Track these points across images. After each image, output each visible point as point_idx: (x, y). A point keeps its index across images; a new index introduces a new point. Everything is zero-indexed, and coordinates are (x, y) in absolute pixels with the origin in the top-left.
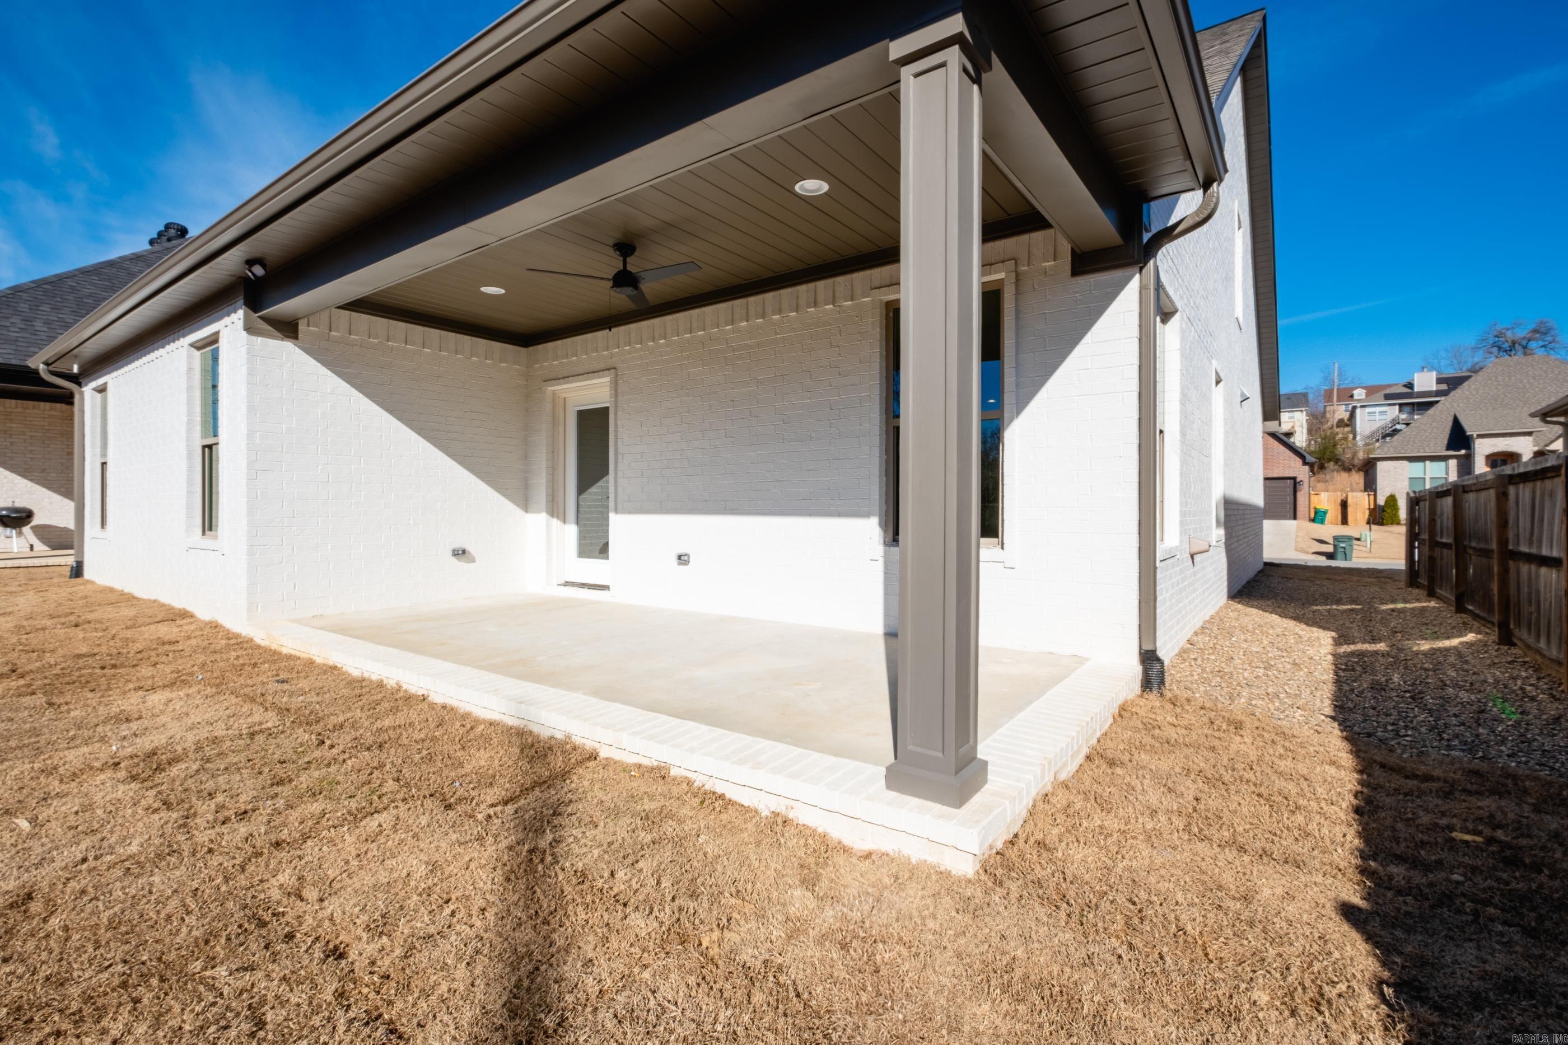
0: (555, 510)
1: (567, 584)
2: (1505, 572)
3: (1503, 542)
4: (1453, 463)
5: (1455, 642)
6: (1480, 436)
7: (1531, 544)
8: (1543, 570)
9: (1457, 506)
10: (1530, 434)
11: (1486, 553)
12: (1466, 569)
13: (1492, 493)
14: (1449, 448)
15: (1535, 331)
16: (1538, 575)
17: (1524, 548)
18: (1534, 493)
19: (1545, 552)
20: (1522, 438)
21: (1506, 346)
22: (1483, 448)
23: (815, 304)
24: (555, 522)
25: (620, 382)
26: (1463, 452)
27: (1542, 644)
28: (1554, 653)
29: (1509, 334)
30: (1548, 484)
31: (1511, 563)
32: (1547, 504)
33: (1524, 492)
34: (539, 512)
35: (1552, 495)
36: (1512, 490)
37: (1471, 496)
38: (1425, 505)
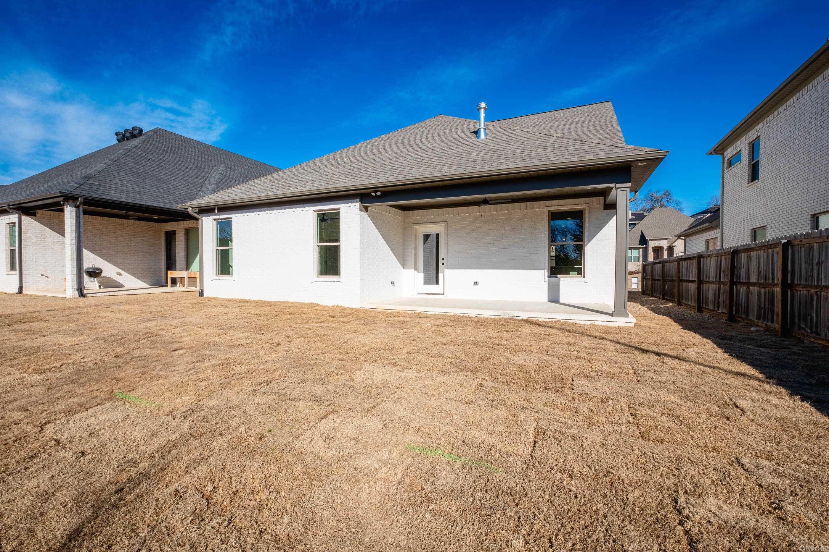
0: (416, 269)
1: (419, 293)
2: (679, 285)
3: (679, 277)
4: (641, 250)
5: (668, 305)
6: (651, 240)
7: (686, 277)
8: (690, 284)
9: (663, 267)
10: (666, 239)
11: (673, 281)
12: (665, 286)
13: (676, 263)
14: (639, 245)
15: (664, 194)
16: (688, 285)
17: (684, 278)
18: (687, 263)
19: (690, 279)
20: (664, 241)
21: (654, 200)
22: (652, 244)
23: (527, 209)
24: (416, 272)
25: (449, 226)
26: (645, 246)
27: (690, 303)
28: (693, 304)
29: (655, 195)
30: (691, 261)
31: (681, 283)
32: (691, 266)
33: (685, 263)
34: (411, 269)
35: (692, 264)
36: (681, 263)
37: (667, 264)
38: (650, 268)
